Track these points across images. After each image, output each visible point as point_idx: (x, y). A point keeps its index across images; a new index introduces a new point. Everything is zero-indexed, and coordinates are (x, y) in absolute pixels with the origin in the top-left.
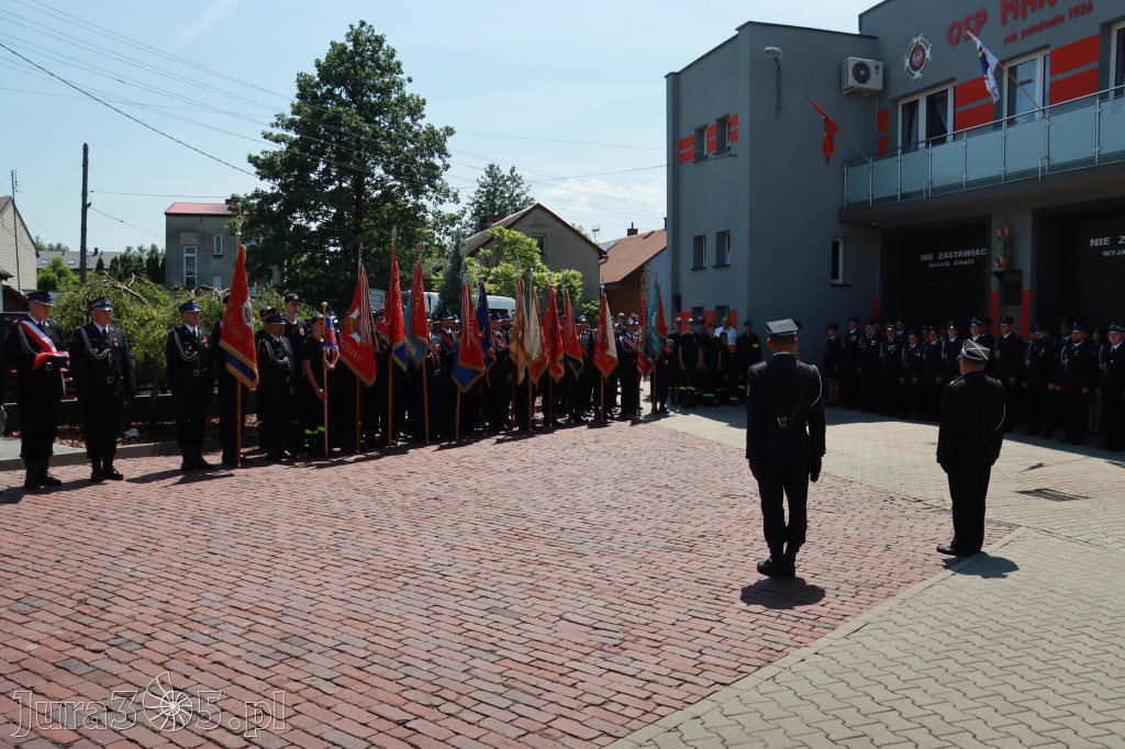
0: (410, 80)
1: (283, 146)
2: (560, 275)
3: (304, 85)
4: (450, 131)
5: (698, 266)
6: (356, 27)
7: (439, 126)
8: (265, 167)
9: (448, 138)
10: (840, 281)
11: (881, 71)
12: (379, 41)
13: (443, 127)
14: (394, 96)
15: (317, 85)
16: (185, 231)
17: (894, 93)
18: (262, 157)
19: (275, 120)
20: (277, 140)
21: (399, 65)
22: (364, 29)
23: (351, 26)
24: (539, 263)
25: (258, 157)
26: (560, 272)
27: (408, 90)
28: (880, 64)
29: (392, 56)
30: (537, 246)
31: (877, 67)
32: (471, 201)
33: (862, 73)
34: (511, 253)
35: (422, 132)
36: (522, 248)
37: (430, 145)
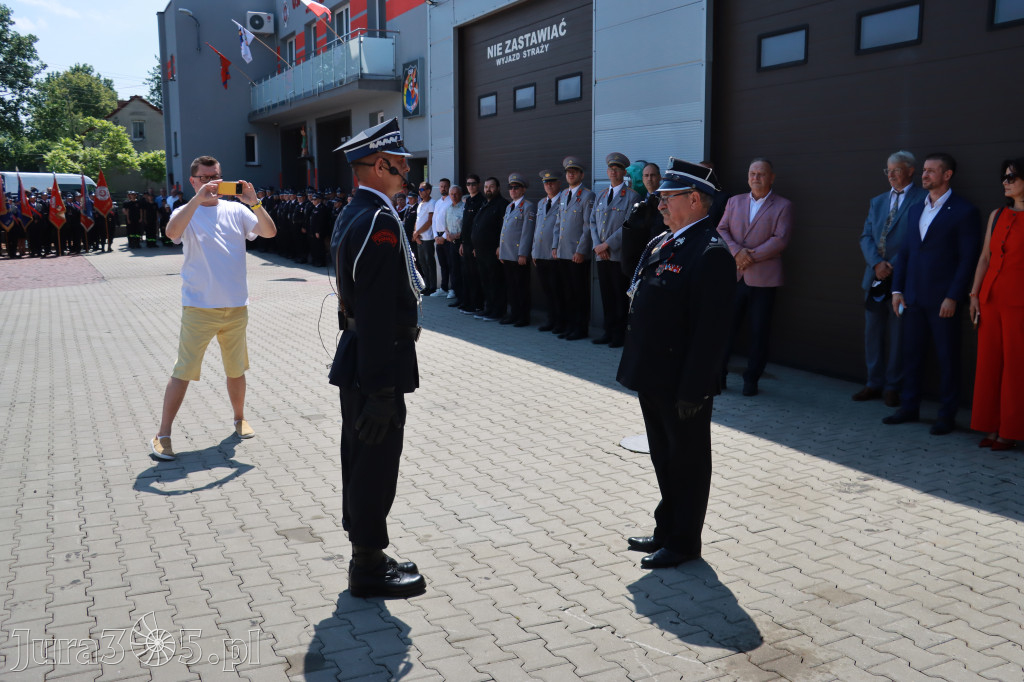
2: (152, 155)
5: (176, 155)
7: (23, 34)
10: (256, 163)
11: (272, 20)
17: (283, 34)
24: (129, 146)
26: (149, 152)
28: (272, 16)
30: (126, 132)
31: (269, 18)
32: (151, 77)
33: (257, 22)
34: (101, 139)
35: (9, 37)
36: (111, 134)
37: (19, 49)
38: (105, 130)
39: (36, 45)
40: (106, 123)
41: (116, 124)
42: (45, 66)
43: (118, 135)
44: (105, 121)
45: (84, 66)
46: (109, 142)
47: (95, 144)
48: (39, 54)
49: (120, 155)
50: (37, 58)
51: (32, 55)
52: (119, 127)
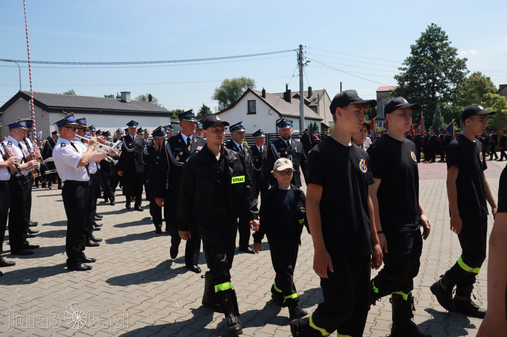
0: (450, 42)
1: (405, 72)
3: (413, 48)
4: (466, 59)
6: (430, 26)
7: (461, 58)
8: (400, 79)
9: (466, 62)
12: (439, 29)
13: (463, 58)
14: (445, 49)
15: (418, 48)
16: (384, 97)
18: (399, 75)
19: (404, 62)
20: (404, 69)
21: (447, 37)
22: (433, 26)
23: (428, 26)
25: (398, 76)
27: (451, 46)
29: (444, 34)
34: (493, 103)
35: (455, 61)
36: (498, 100)
37: (459, 65)
38: (495, 99)
39: (466, 63)
40: (496, 95)
41: (501, 95)
42: (469, 72)
43: (502, 101)
44: (496, 94)
45: (478, 72)
46: (497, 104)
47: (490, 106)
48: (467, 67)
49: (502, 110)
50: (466, 68)
51: (464, 67)
52: (503, 97)
